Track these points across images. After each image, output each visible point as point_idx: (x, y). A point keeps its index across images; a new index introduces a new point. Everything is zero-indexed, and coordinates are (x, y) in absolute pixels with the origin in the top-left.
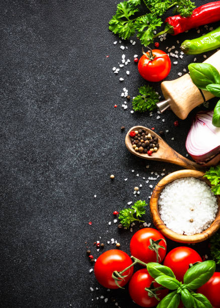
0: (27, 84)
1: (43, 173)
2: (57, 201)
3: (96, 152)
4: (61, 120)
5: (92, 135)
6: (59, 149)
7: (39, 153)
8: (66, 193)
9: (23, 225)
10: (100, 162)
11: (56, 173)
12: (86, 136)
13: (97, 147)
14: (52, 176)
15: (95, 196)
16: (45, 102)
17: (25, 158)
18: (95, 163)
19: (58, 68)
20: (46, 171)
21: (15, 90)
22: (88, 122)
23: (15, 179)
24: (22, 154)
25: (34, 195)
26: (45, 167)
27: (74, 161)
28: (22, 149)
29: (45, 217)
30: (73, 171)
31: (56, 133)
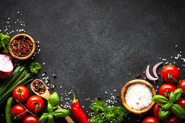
0: (92, 26)
1: (104, 66)
2: (112, 78)
3: (128, 54)
4: (110, 41)
5: (125, 46)
6: (110, 54)
7: (101, 57)
8: (116, 74)
9: (98, 91)
10: (130, 58)
11: (110, 65)
12: (122, 47)
13: (128, 51)
14: (109, 67)
15: (130, 74)
16: (101, 33)
17: (95, 60)
18: (128, 59)
19: (105, 17)
20: (106, 65)
21: (87, 29)
22: (122, 40)
23: (92, 70)
24: (93, 58)
25: (101, 77)
26: (105, 63)
27: (118, 59)
28: (93, 56)
29: (107, 86)
30: (118, 64)
31: (108, 47)
